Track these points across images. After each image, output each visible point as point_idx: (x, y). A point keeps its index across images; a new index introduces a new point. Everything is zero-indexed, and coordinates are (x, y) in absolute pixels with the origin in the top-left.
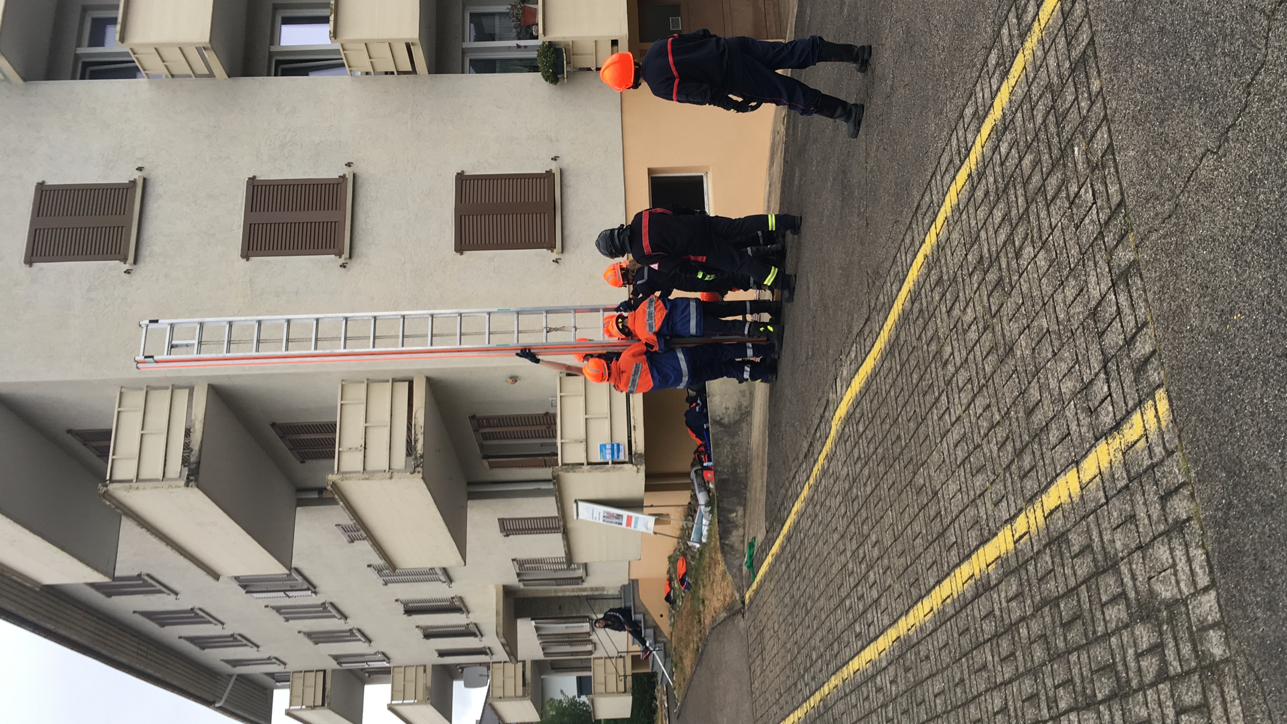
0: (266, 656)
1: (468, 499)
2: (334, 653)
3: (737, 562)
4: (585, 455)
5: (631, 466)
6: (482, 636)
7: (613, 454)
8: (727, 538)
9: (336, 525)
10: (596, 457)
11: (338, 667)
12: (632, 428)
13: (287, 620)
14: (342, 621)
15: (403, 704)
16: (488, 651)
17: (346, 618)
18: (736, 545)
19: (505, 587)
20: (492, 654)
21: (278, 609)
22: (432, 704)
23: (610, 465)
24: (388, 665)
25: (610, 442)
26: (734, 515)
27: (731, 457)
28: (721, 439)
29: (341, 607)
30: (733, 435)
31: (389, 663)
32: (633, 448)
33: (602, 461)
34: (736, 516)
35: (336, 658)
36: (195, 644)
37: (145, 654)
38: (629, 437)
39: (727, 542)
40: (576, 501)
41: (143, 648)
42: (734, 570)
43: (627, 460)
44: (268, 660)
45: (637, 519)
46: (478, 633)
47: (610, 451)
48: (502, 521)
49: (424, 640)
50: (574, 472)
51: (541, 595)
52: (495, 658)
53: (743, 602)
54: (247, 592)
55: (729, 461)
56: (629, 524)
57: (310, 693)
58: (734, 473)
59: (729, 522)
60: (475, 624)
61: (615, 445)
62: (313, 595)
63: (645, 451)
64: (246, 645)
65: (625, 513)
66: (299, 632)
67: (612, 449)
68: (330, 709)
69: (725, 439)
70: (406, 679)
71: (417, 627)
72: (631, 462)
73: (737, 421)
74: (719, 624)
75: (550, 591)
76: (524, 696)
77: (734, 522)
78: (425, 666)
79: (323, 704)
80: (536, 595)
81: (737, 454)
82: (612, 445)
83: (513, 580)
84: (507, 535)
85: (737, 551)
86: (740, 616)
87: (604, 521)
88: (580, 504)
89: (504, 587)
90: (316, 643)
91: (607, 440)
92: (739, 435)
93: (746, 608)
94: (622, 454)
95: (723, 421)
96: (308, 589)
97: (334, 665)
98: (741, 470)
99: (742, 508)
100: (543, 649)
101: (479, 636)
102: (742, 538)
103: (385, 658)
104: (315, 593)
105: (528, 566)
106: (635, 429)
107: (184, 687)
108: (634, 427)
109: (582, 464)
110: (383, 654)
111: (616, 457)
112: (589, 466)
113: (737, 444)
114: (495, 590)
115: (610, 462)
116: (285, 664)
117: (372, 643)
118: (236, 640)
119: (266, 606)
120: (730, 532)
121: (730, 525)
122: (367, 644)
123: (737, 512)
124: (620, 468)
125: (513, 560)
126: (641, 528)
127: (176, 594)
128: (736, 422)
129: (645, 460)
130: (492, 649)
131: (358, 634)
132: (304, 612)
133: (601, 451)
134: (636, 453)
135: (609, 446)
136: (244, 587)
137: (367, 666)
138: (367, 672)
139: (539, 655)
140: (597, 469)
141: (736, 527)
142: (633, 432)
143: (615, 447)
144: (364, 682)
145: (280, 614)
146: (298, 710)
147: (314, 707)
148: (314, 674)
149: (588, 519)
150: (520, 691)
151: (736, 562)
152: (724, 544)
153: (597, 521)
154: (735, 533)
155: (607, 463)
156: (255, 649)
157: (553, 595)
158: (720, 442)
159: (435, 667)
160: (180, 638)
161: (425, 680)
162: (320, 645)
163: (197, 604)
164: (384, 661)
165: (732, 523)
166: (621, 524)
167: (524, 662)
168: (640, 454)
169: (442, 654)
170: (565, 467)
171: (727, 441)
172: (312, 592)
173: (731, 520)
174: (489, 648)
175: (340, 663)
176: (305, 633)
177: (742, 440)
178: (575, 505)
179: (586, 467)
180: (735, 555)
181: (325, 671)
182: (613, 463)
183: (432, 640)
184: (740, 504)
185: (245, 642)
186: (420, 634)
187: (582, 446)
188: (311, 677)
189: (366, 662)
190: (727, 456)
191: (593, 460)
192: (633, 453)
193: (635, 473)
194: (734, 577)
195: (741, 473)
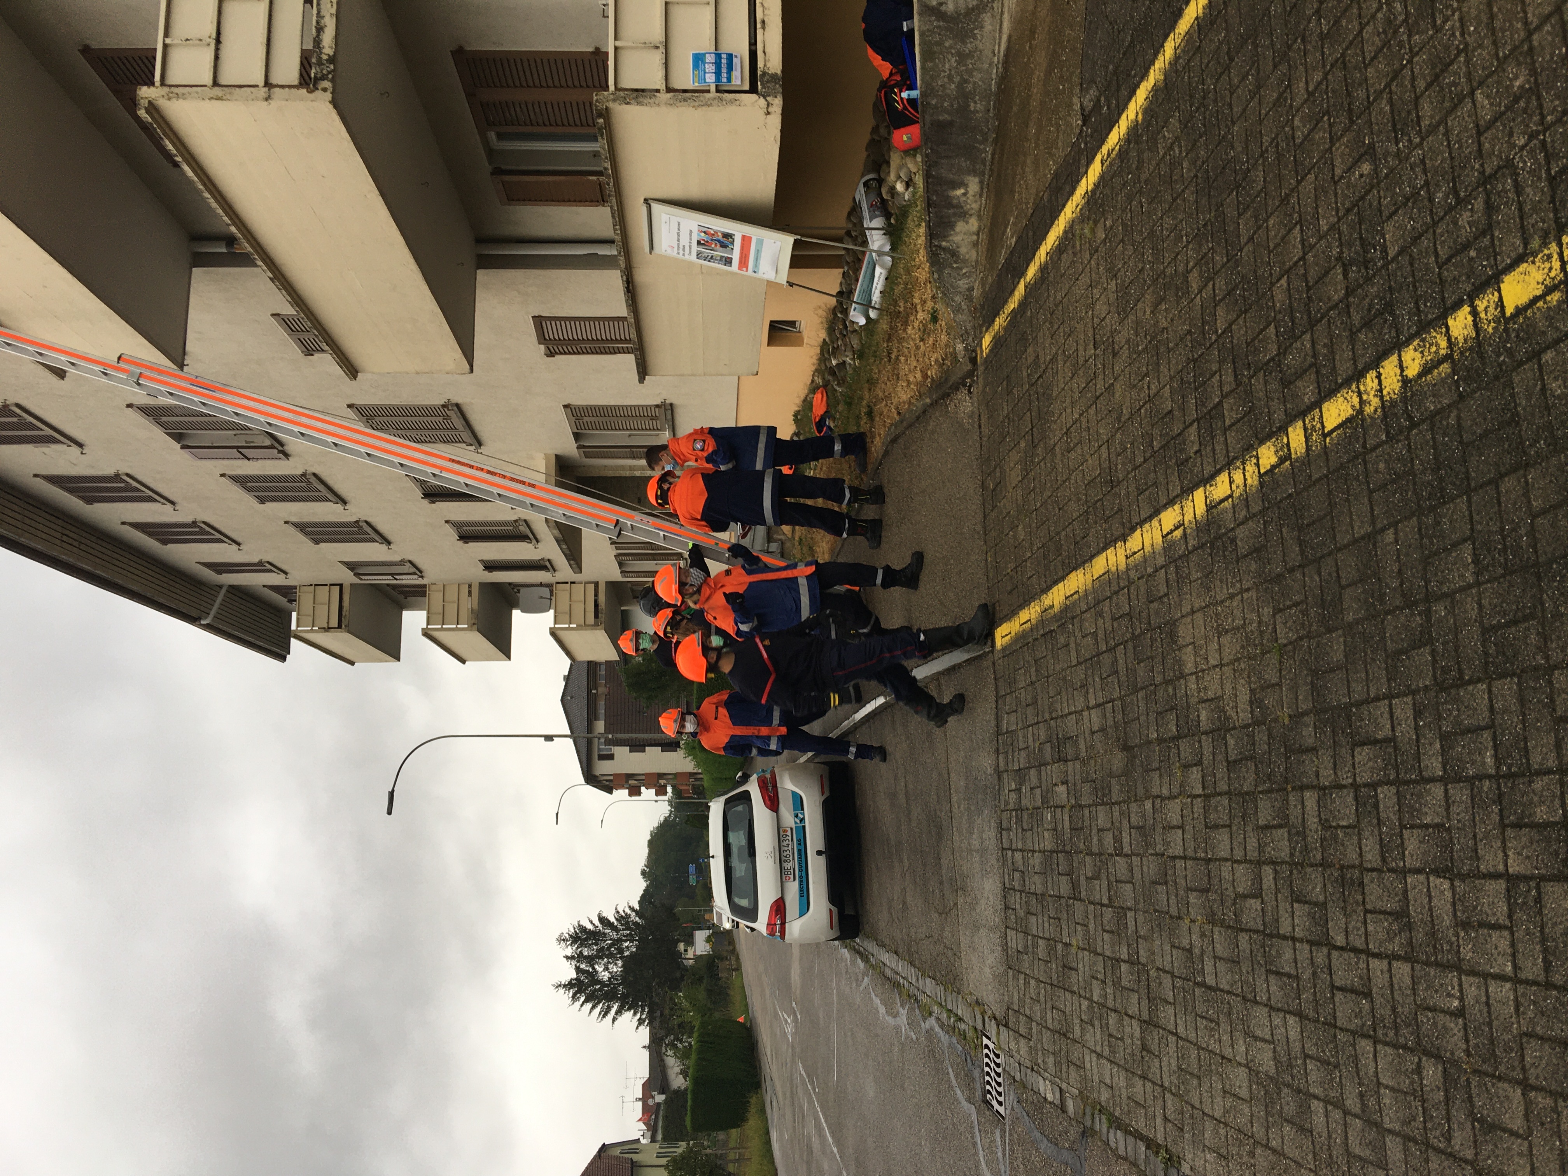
0: (256, 560)
1: (478, 268)
2: (345, 560)
3: (963, 284)
4: (661, 74)
5: (754, 97)
6: (538, 541)
7: (718, 73)
8: (944, 237)
9: (273, 315)
10: (685, 78)
11: (356, 580)
12: (759, 25)
13: (262, 500)
14: (339, 507)
15: (442, 629)
16: (547, 564)
17: (344, 502)
18: (963, 250)
19: (558, 458)
20: (555, 570)
21: (241, 481)
22: (478, 631)
23: (713, 93)
24: (420, 581)
25: (713, 50)
26: (960, 192)
27: (957, 79)
28: (938, 44)
29: (331, 482)
30: (964, 35)
31: (422, 577)
32: (760, 64)
33: (697, 86)
34: (965, 194)
35: (352, 566)
36: (150, 534)
37: (76, 544)
38: (753, 43)
39: (944, 244)
40: (646, 201)
41: (71, 535)
42: (958, 299)
43: (747, 87)
44: (260, 567)
45: (760, 242)
46: (531, 536)
47: (710, 68)
48: (539, 321)
49: (461, 543)
50: (638, 103)
51: (611, 474)
52: (560, 576)
53: (973, 361)
54: (182, 448)
55: (953, 86)
56: (744, 263)
57: (322, 611)
58: (963, 110)
59: (950, 205)
60: (525, 521)
61: (724, 56)
62: (281, 455)
63: (783, 71)
64: (223, 542)
65: (738, 229)
66: (286, 522)
67: (718, 64)
68: (349, 632)
69: (947, 44)
70: (446, 599)
71: (447, 522)
72: (753, 90)
73: (973, 9)
74: (910, 426)
75: (623, 467)
76: (596, 625)
77: (959, 206)
78: (470, 586)
79: (340, 626)
80: (603, 473)
81: (970, 72)
82: (718, 56)
83: (569, 447)
84: (550, 354)
85: (965, 261)
86: (962, 394)
87: (699, 255)
88: (655, 207)
89: (556, 456)
90: (317, 542)
91: (706, 45)
92: (975, 38)
93: (981, 369)
94: (736, 74)
95: (943, 8)
96: (272, 447)
97: (348, 577)
98: (977, 106)
99: (977, 180)
100: (621, 565)
101: (534, 541)
102: (975, 237)
103: (413, 570)
104: (287, 455)
105: (588, 419)
106: (763, 28)
107: (148, 595)
108: (763, 22)
109: (658, 91)
110: (410, 562)
111: (724, 80)
112: (669, 95)
113: (970, 55)
114: (544, 463)
115: (713, 88)
116: (286, 573)
117: (392, 546)
118: (202, 532)
119: (222, 475)
120: (952, 226)
121: (951, 211)
122: (384, 547)
123: (965, 185)
124: (731, 102)
125: (565, 406)
126: (766, 271)
127: (80, 445)
128: (970, 11)
129: (783, 86)
130: (554, 563)
131: (369, 530)
132: (279, 489)
133: (696, 66)
134: (764, 73)
135: (710, 58)
136: (178, 437)
137: (395, 582)
138: (401, 593)
139: (616, 575)
140: (685, 100)
141: (964, 215)
142: (759, 32)
143: (724, 61)
144: (402, 607)
145: (249, 490)
146: (307, 631)
147: (328, 629)
148: (327, 588)
149: (669, 251)
150: (591, 619)
151: (961, 283)
152: (940, 247)
153: (687, 256)
154: (960, 226)
155: (708, 91)
156: (235, 547)
157: (627, 474)
158: (935, 49)
159: (483, 586)
160: (123, 523)
161: (469, 604)
162: (322, 545)
163: (124, 469)
164: (415, 574)
165: (953, 207)
166: (728, 261)
167: (597, 584)
168: (774, 76)
169: (490, 566)
170: (622, 94)
171: (951, 47)
172: (280, 452)
173: (955, 201)
174: (549, 560)
175: (356, 575)
176: (295, 524)
177: (981, 46)
178: (644, 209)
179: (664, 96)
180: (961, 269)
181: (341, 585)
182: (718, 91)
183: (471, 544)
184: (974, 172)
185: (218, 536)
186: (453, 535)
187: (657, 57)
188: (323, 592)
189: (392, 575)
190: (950, 78)
191: (677, 84)
192: (759, 73)
193: (762, 113)
194: (958, 310)
195: (977, 112)
